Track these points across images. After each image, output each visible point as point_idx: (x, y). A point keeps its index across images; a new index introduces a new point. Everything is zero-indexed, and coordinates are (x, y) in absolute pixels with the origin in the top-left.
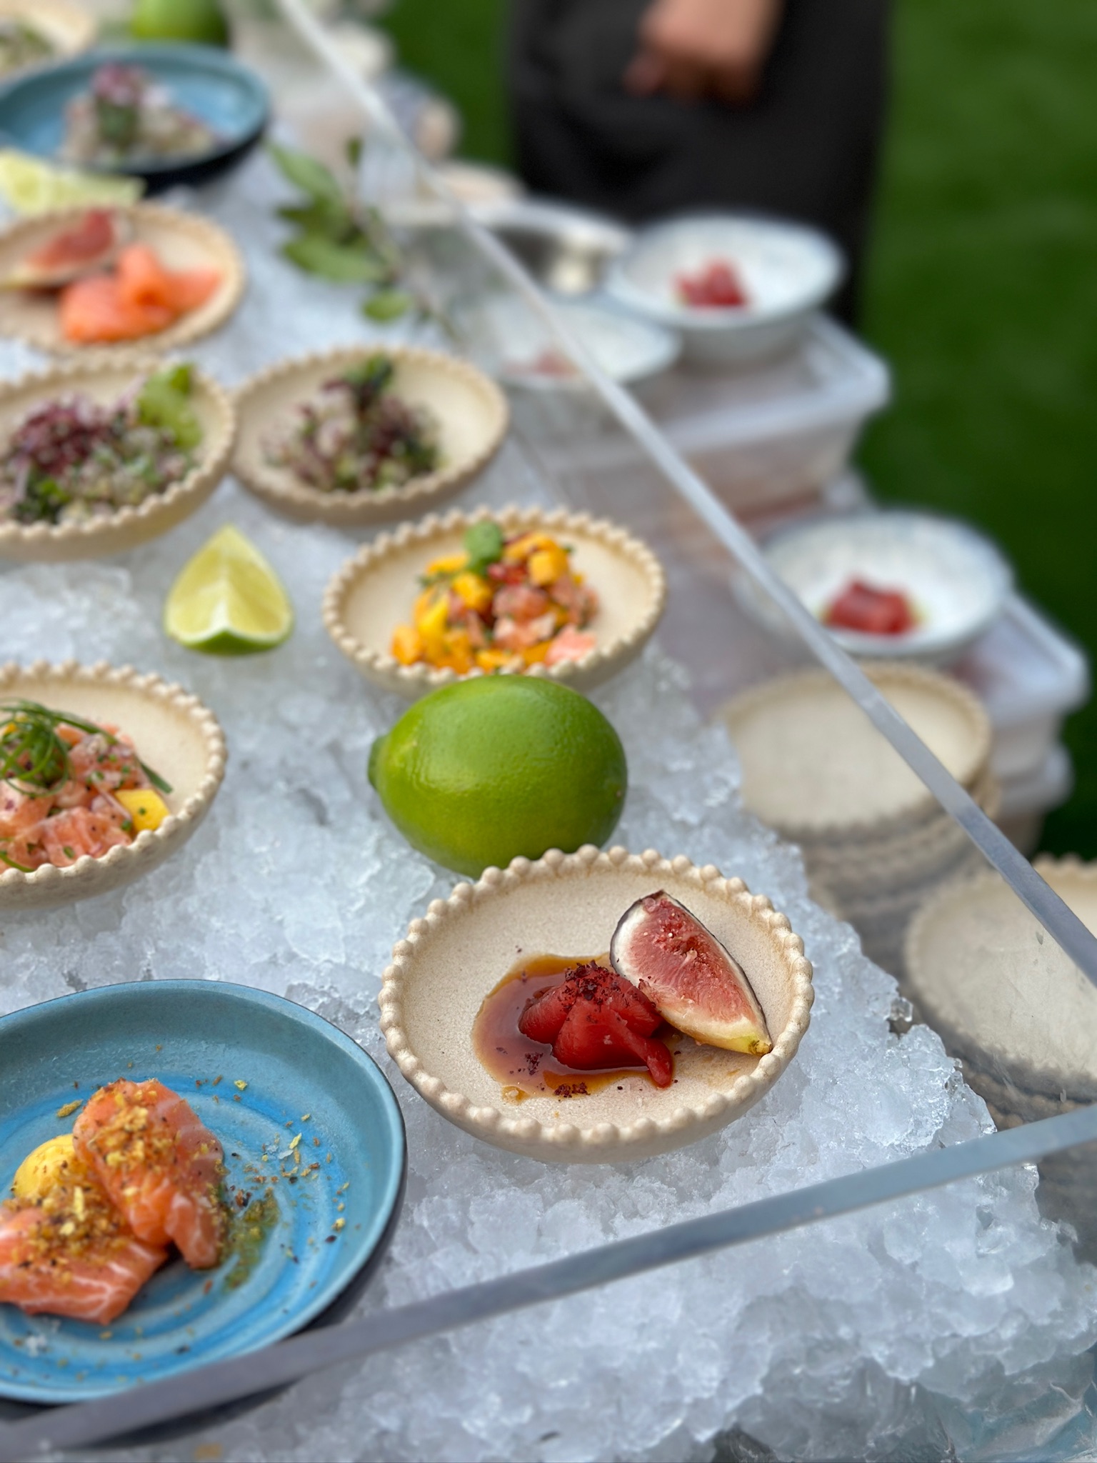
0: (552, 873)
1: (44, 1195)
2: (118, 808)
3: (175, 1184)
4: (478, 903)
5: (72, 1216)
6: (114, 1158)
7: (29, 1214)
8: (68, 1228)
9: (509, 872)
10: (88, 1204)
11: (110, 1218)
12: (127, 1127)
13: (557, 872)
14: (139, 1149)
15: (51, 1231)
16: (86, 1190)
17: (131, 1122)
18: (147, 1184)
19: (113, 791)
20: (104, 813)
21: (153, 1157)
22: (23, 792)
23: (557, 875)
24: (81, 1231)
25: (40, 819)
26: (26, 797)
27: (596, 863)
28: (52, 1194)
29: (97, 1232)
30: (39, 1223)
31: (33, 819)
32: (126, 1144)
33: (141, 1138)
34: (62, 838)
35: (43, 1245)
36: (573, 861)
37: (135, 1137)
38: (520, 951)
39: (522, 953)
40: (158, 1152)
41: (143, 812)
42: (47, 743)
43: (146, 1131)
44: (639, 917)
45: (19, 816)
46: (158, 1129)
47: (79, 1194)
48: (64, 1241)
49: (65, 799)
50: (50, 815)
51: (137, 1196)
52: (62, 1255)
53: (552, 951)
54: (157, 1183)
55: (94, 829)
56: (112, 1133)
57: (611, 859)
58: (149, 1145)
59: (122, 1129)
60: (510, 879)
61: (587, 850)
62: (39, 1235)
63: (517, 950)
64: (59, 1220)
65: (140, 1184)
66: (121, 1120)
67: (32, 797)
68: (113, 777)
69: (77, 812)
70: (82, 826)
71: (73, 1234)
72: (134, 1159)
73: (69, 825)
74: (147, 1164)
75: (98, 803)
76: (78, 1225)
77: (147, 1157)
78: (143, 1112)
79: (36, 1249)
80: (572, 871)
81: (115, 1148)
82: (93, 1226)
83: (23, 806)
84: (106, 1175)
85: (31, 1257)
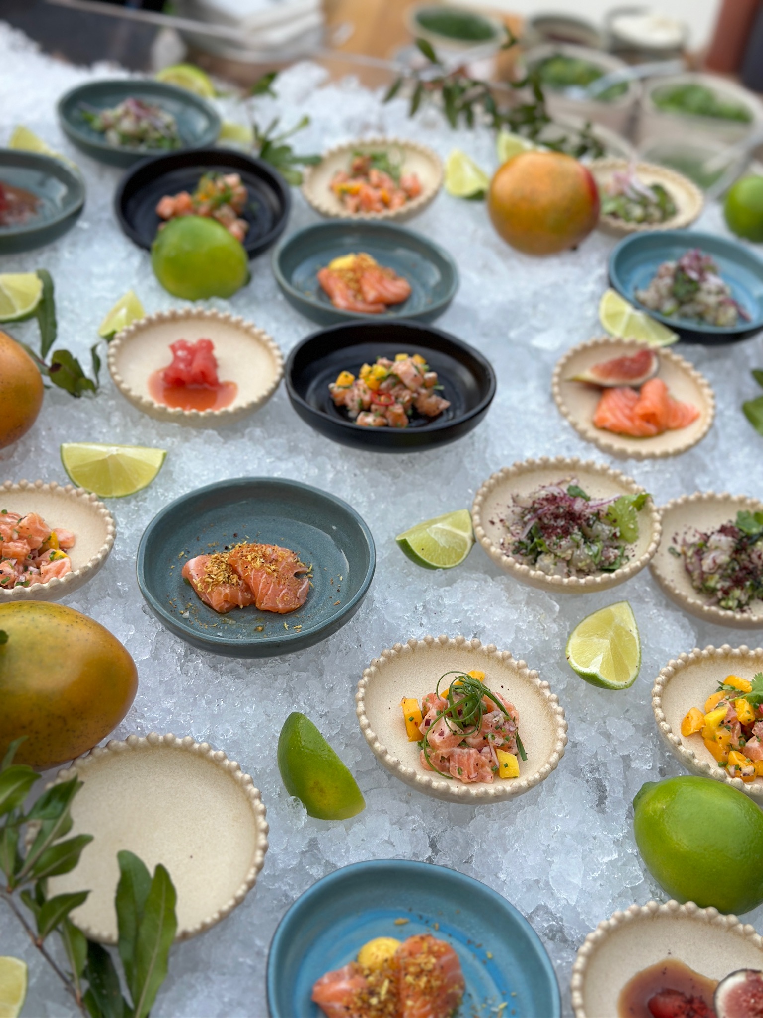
0: (707, 920)
1: (371, 971)
2: (494, 758)
3: (432, 1009)
4: (658, 916)
5: (378, 994)
6: (410, 979)
7: (359, 979)
8: (374, 1001)
9: (683, 908)
10: (389, 992)
11: (396, 1005)
12: (423, 965)
13: (710, 921)
14: (423, 981)
15: (365, 996)
16: (391, 982)
17: (426, 964)
18: (418, 1004)
19: (496, 748)
20: (486, 757)
21: (428, 990)
22: (451, 730)
23: (710, 922)
24: (379, 1006)
25: (453, 746)
26: (452, 732)
27: (734, 928)
28: (374, 974)
29: (386, 1011)
30: (362, 988)
31: (450, 745)
32: (418, 975)
33: (427, 975)
34: (460, 763)
35: (359, 1004)
36: (722, 919)
37: (424, 973)
38: (669, 953)
39: (670, 956)
40: (431, 988)
41: (506, 766)
42: (474, 705)
43: (430, 972)
44: (740, 979)
45: (443, 742)
46: (436, 973)
47: (386, 983)
48: (370, 1006)
49: (470, 740)
50: (459, 745)
51: (412, 1007)
52: (366, 1013)
53: (687, 963)
54: (424, 1005)
55: (477, 765)
56: (414, 964)
57: (744, 930)
58: (429, 981)
59: (419, 965)
60: (682, 912)
61: (732, 918)
62: (360, 996)
63: (668, 952)
64: (372, 993)
65: (415, 1001)
66: (421, 959)
67: (455, 733)
68: (500, 741)
69: (473, 751)
70: (472, 761)
71: (375, 1006)
72: (419, 986)
73: (466, 758)
74: (424, 993)
75: (486, 749)
76: (380, 1002)
77: (426, 988)
78: (433, 960)
79: (355, 1004)
80: (718, 925)
81: (412, 974)
82: (386, 1006)
83: (448, 737)
84: (402, 986)
85: (351, 1006)
